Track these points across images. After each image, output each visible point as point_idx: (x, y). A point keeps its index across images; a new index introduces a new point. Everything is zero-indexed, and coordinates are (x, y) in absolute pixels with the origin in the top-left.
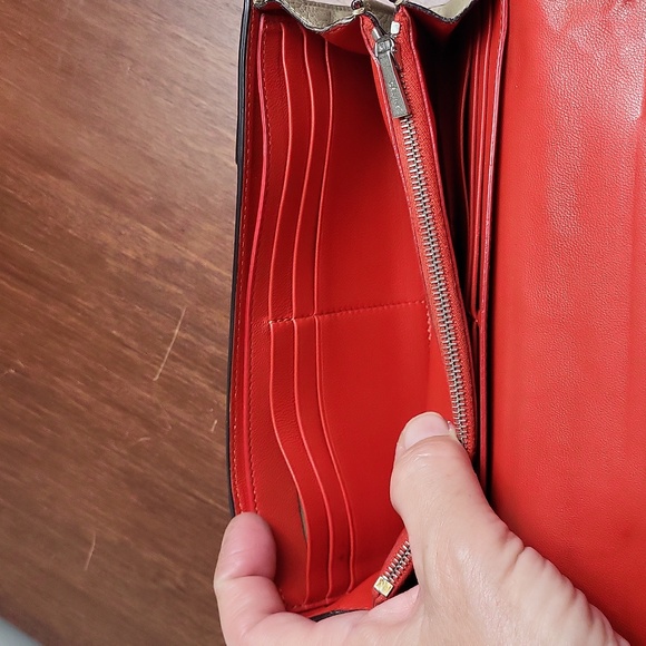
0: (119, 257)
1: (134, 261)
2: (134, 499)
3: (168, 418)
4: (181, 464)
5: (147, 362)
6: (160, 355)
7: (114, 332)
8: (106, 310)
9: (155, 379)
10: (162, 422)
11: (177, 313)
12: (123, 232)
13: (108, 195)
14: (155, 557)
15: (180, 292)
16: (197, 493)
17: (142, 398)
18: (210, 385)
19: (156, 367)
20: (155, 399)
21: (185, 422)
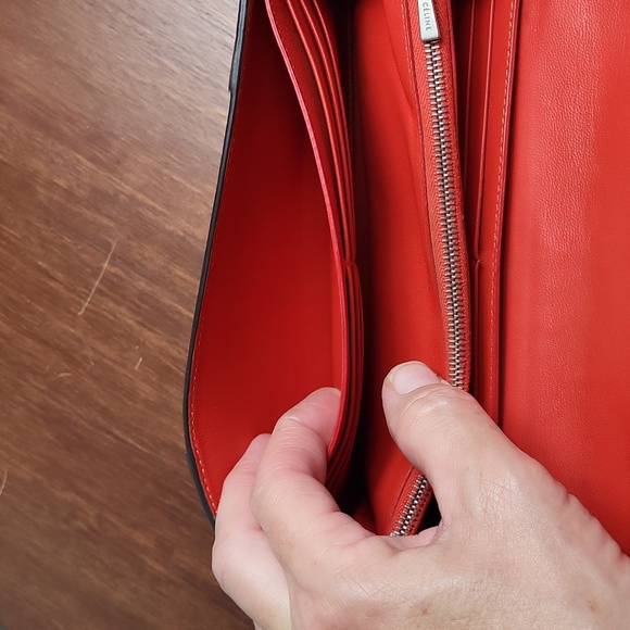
0: (51, 185)
1: (65, 190)
2: (50, 436)
3: (90, 353)
4: (102, 402)
5: (73, 296)
6: (86, 288)
7: (40, 263)
8: (32, 239)
9: (80, 313)
10: (85, 358)
11: (107, 246)
12: (56, 160)
13: (43, 120)
14: (68, 496)
15: (112, 225)
16: (117, 432)
17: (65, 332)
18: (138, 322)
19: (82, 301)
20: (79, 333)
21: (109, 359)
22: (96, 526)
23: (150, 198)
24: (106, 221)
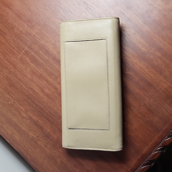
1: (21, 31)
3: (19, 66)
6: (21, 52)
7: (12, 45)
8: (12, 40)
11: (27, 44)
12: (20, 24)
13: (19, 15)
15: (29, 40)
16: (21, 84)
19: (19, 55)
20: (17, 61)
21: (23, 68)
22: (12, 104)
23: (38, 35)
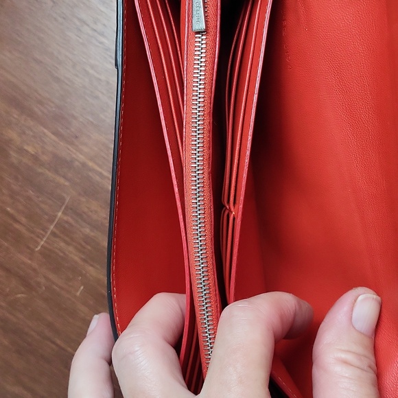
0: (21, 151)
1: (33, 155)
2: (6, 342)
3: (43, 281)
4: (50, 319)
5: (32, 235)
6: (43, 230)
7: (9, 209)
8: (4, 191)
9: (37, 249)
10: (39, 284)
11: (62, 200)
12: (27, 132)
15: (67, 183)
16: (58, 342)
17: (24, 263)
18: (81, 259)
19: (39, 240)
20: (35, 265)
21: (57, 285)
24: (62, 181)
